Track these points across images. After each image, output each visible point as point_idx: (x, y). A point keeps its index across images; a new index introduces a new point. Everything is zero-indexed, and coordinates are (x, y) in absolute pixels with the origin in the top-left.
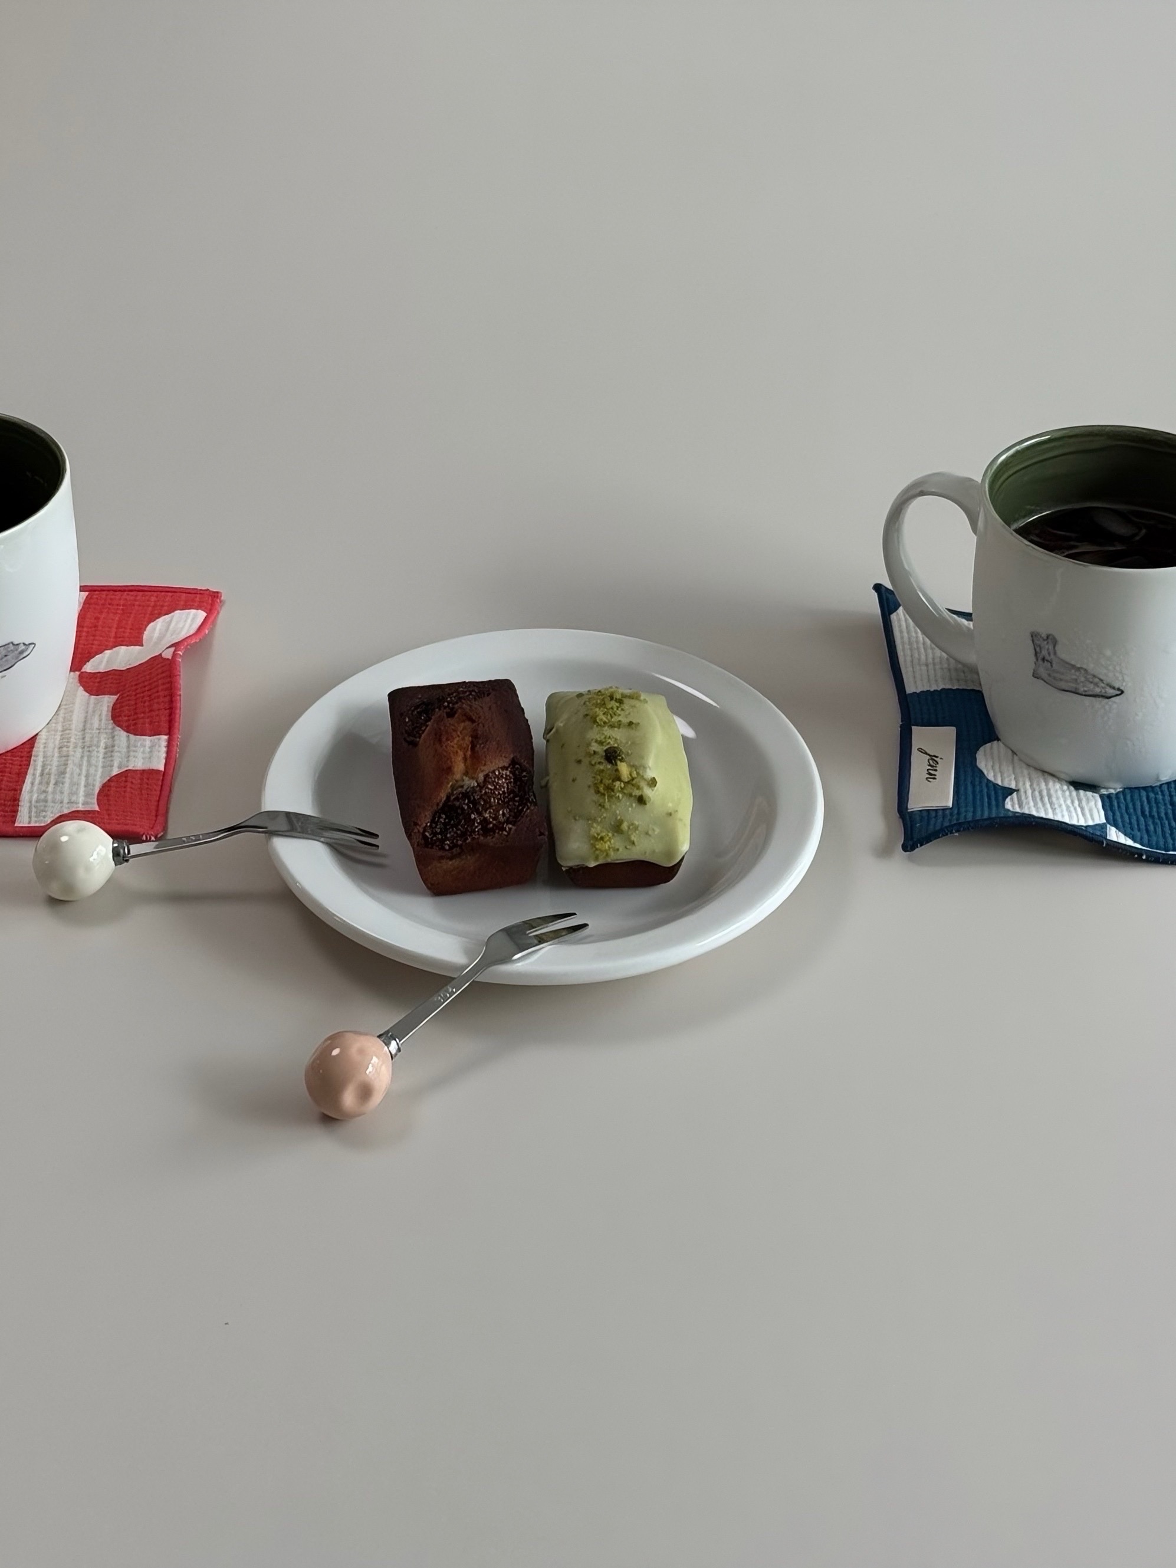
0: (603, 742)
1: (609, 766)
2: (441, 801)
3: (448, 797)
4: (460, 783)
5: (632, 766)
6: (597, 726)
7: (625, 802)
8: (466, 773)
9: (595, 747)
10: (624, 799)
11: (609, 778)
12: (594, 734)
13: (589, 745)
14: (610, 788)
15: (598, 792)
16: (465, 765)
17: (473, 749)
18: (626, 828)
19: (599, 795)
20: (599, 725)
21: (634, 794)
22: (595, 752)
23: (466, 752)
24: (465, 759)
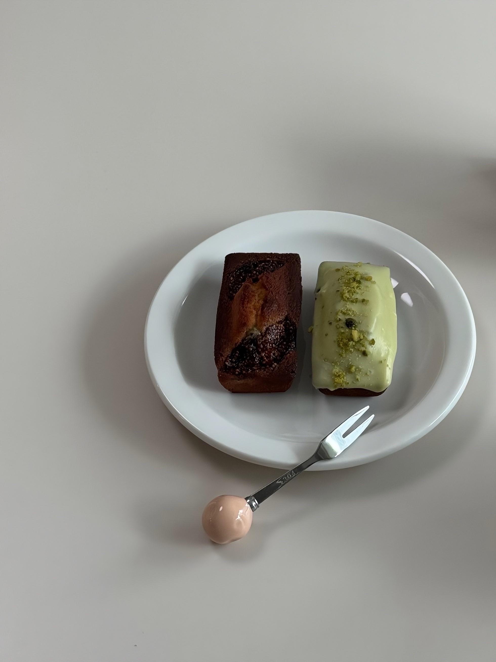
0: (345, 313)
1: (347, 330)
2: (237, 343)
3: (243, 340)
4: (251, 332)
5: (361, 332)
6: (343, 301)
7: (355, 354)
8: (256, 325)
9: (341, 316)
10: (354, 352)
11: (346, 338)
12: (340, 306)
13: (337, 314)
14: (346, 345)
15: (339, 346)
16: (256, 320)
17: (263, 309)
18: (354, 371)
19: (340, 348)
20: (344, 300)
21: (360, 349)
22: (340, 320)
23: (258, 311)
24: (257, 315)
